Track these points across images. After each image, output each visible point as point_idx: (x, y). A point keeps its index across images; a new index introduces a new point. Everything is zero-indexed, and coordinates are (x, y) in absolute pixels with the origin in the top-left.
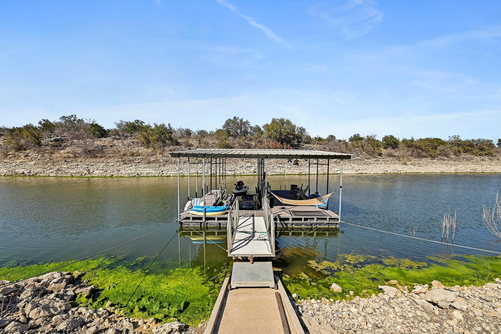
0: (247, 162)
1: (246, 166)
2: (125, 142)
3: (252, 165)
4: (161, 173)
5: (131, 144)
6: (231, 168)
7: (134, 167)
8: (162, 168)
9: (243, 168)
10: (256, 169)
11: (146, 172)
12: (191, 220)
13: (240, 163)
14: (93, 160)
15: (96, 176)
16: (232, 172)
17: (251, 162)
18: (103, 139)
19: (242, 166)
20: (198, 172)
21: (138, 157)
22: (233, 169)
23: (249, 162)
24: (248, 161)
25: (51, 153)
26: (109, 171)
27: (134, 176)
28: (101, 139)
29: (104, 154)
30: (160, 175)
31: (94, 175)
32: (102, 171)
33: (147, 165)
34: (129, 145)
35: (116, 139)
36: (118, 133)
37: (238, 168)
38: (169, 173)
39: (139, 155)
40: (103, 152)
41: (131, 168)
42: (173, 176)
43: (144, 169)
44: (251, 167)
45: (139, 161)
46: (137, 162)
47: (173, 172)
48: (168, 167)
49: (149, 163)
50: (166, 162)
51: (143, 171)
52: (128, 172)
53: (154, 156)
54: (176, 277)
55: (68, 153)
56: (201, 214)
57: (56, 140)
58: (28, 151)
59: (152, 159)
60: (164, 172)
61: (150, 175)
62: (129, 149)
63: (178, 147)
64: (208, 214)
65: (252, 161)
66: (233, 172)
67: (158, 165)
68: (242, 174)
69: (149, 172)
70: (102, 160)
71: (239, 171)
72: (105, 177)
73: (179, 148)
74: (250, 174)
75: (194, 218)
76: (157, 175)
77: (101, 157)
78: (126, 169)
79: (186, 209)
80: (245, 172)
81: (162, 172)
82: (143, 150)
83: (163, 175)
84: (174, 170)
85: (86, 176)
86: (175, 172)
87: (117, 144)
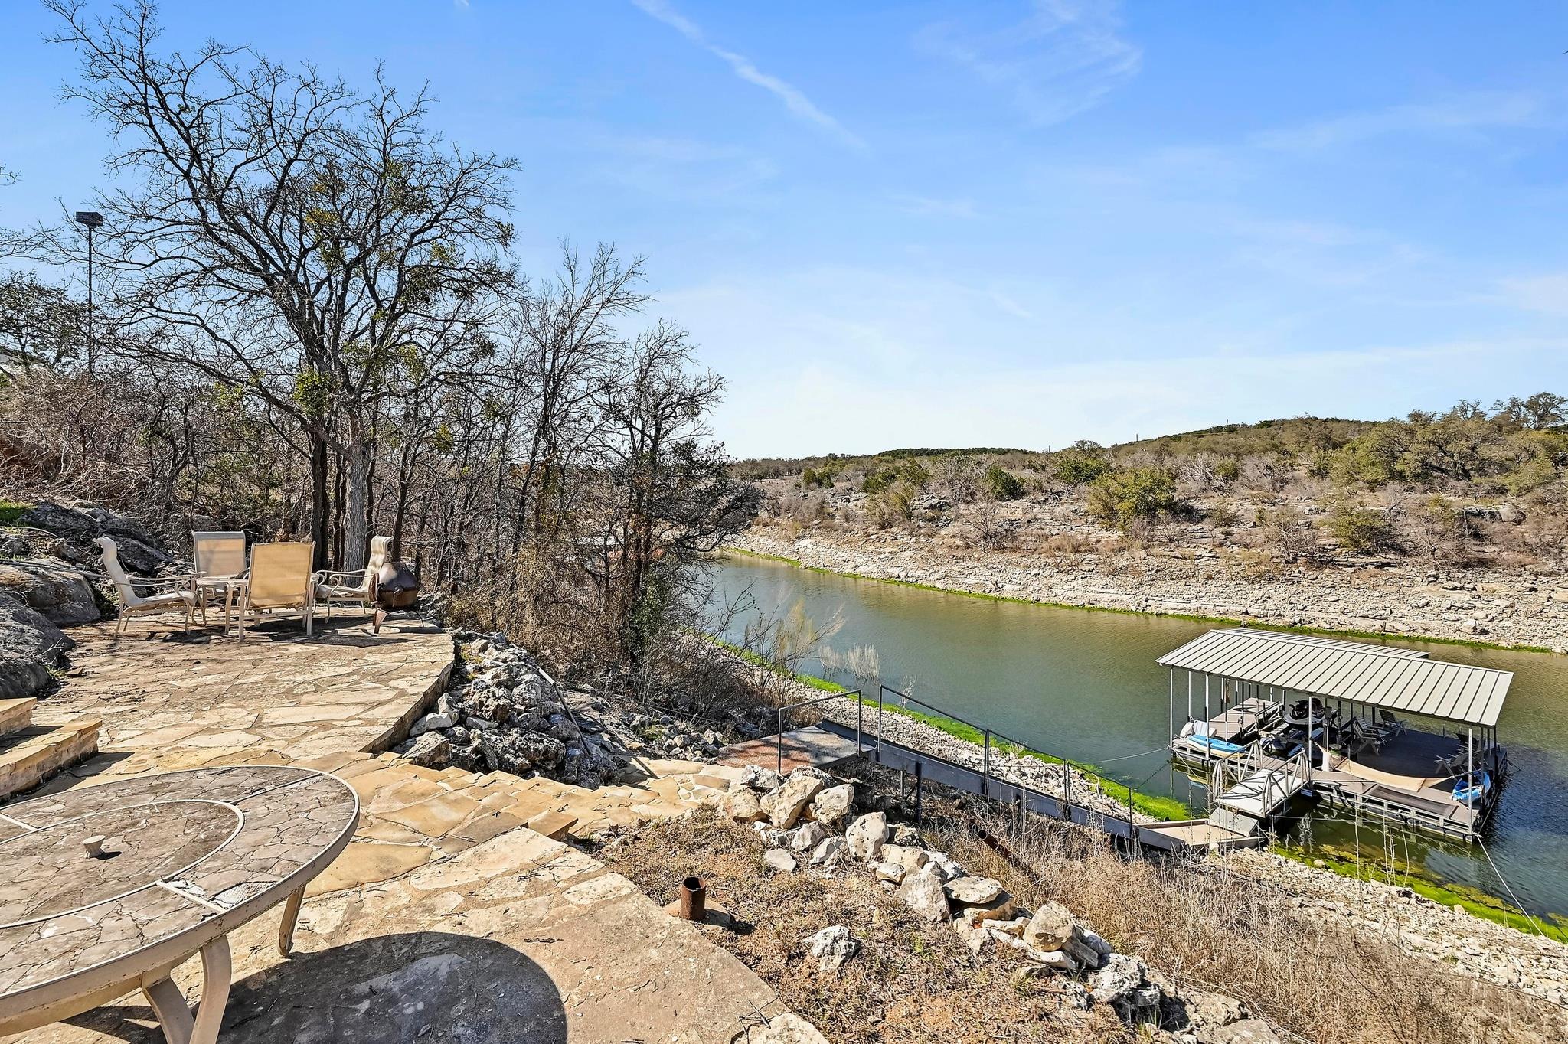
0: (1455, 588)
1: (1446, 604)
2: (1058, 510)
3: (1476, 604)
4: (1144, 603)
5: (1071, 514)
6: (1373, 606)
7: (1080, 581)
8: (1145, 589)
9: (1426, 609)
10: (1493, 619)
11: (1106, 597)
12: (1188, 753)
13: (1419, 589)
14: (998, 556)
15: (1009, 597)
16: (1374, 622)
17: (1474, 589)
18: (1013, 503)
19: (1424, 601)
20: (1250, 610)
21: (1089, 556)
22: (1382, 612)
23: (1461, 589)
24: (1458, 585)
25: (930, 536)
26: (1031, 588)
27: (1082, 607)
28: (1009, 503)
29: (1016, 543)
30: (1141, 609)
31: (1005, 595)
32: (1017, 587)
33: (1109, 579)
34: (1067, 519)
35: (1038, 502)
36: (1041, 484)
37: (1404, 609)
38: (1163, 607)
39: (1091, 551)
40: (1015, 538)
41: (1074, 584)
42: (1173, 616)
43: (1103, 590)
44: (1467, 609)
45: (1091, 567)
46: (1087, 568)
47: (1174, 605)
48: (1163, 587)
49: (1114, 572)
50: (1157, 572)
51: (1101, 595)
52: (1069, 593)
53: (1126, 555)
54: (1162, 803)
55: (954, 536)
56: (1204, 749)
57: (932, 507)
58: (894, 529)
59: (1121, 561)
60: (1150, 602)
61: (1117, 606)
62: (1068, 529)
63: (1193, 527)
64: (1214, 752)
65: (1479, 586)
66: (1378, 623)
67: (1135, 580)
68: (1417, 635)
69: (1114, 597)
70: (1015, 557)
71: (1404, 620)
72: (1025, 602)
73: (1194, 531)
74: (1457, 636)
75: (1193, 751)
76: (1134, 609)
77: (1013, 550)
78: (1065, 587)
79: (1183, 734)
80: (1434, 625)
81: (1146, 601)
82: (1098, 533)
83: (1148, 610)
84: (1178, 600)
85: (992, 594)
86: (1181, 606)
87: (1040, 516)
